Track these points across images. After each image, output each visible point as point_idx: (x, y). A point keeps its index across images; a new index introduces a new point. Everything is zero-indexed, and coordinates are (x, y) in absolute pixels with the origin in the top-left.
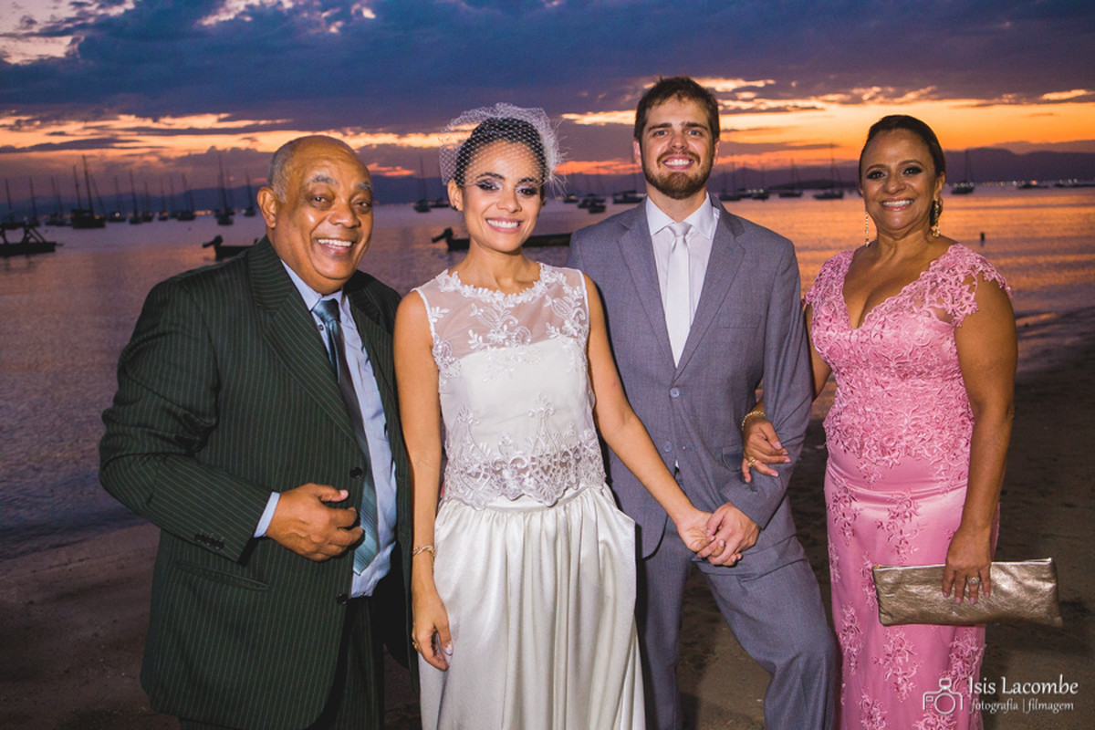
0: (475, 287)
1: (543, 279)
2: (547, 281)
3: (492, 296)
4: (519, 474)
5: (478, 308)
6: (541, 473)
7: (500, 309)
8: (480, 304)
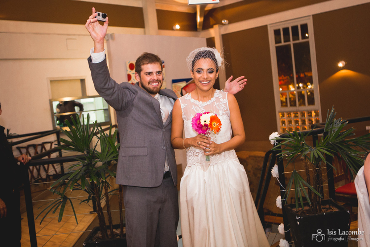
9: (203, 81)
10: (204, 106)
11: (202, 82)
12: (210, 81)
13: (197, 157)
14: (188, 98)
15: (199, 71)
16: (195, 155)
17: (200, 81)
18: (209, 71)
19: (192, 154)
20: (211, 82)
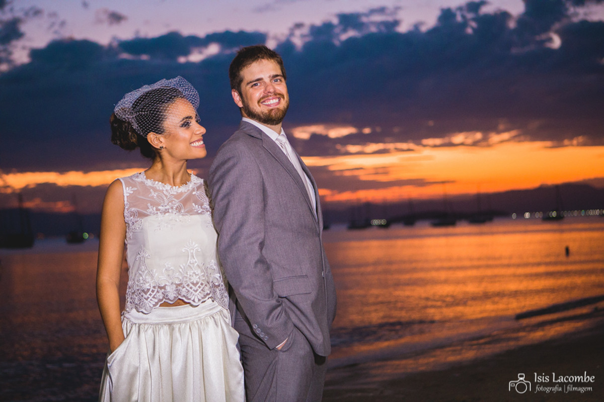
0: (154, 181)
1: (192, 181)
2: (195, 182)
3: (164, 186)
4: (177, 287)
5: (155, 192)
6: (191, 285)
7: (167, 194)
8: (155, 190)
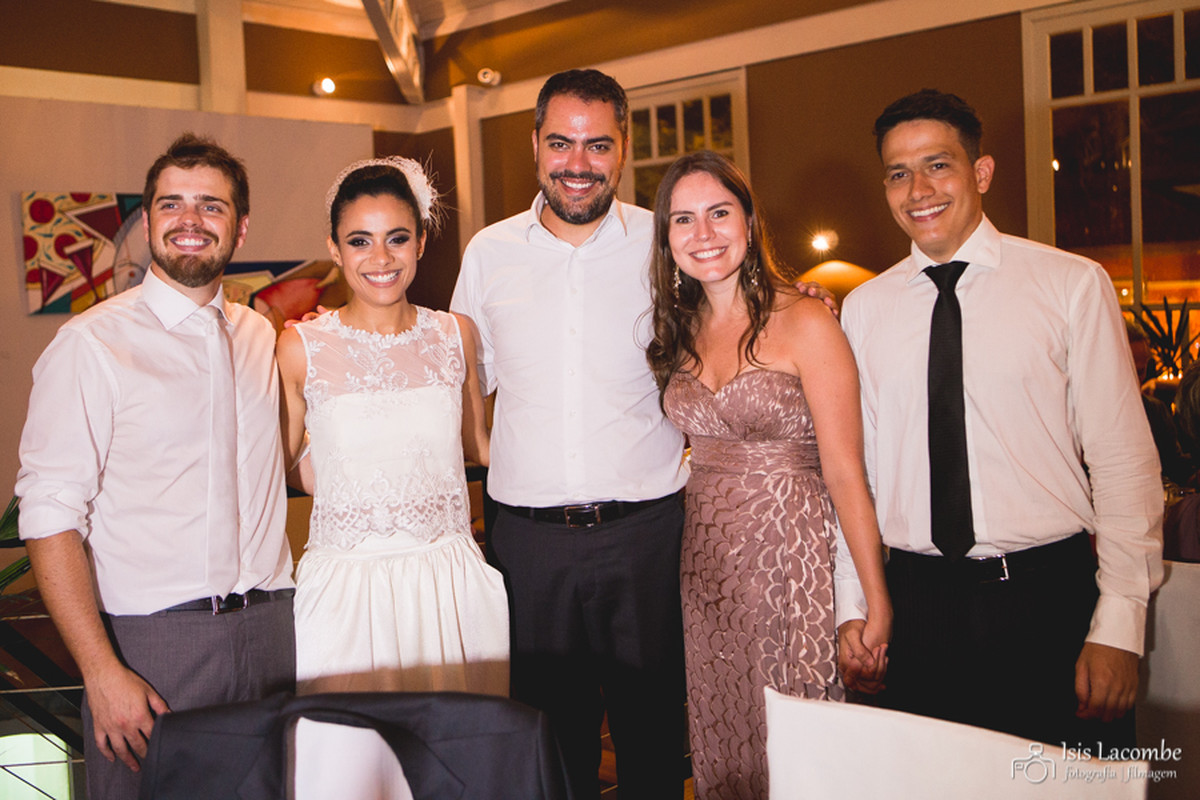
9: (376, 274)
10: (389, 347)
11: (372, 278)
12: (398, 272)
13: (368, 516)
14: (327, 328)
15: (359, 240)
16: (362, 510)
17: (364, 275)
18: (392, 237)
19: (348, 507)
20: (403, 273)
